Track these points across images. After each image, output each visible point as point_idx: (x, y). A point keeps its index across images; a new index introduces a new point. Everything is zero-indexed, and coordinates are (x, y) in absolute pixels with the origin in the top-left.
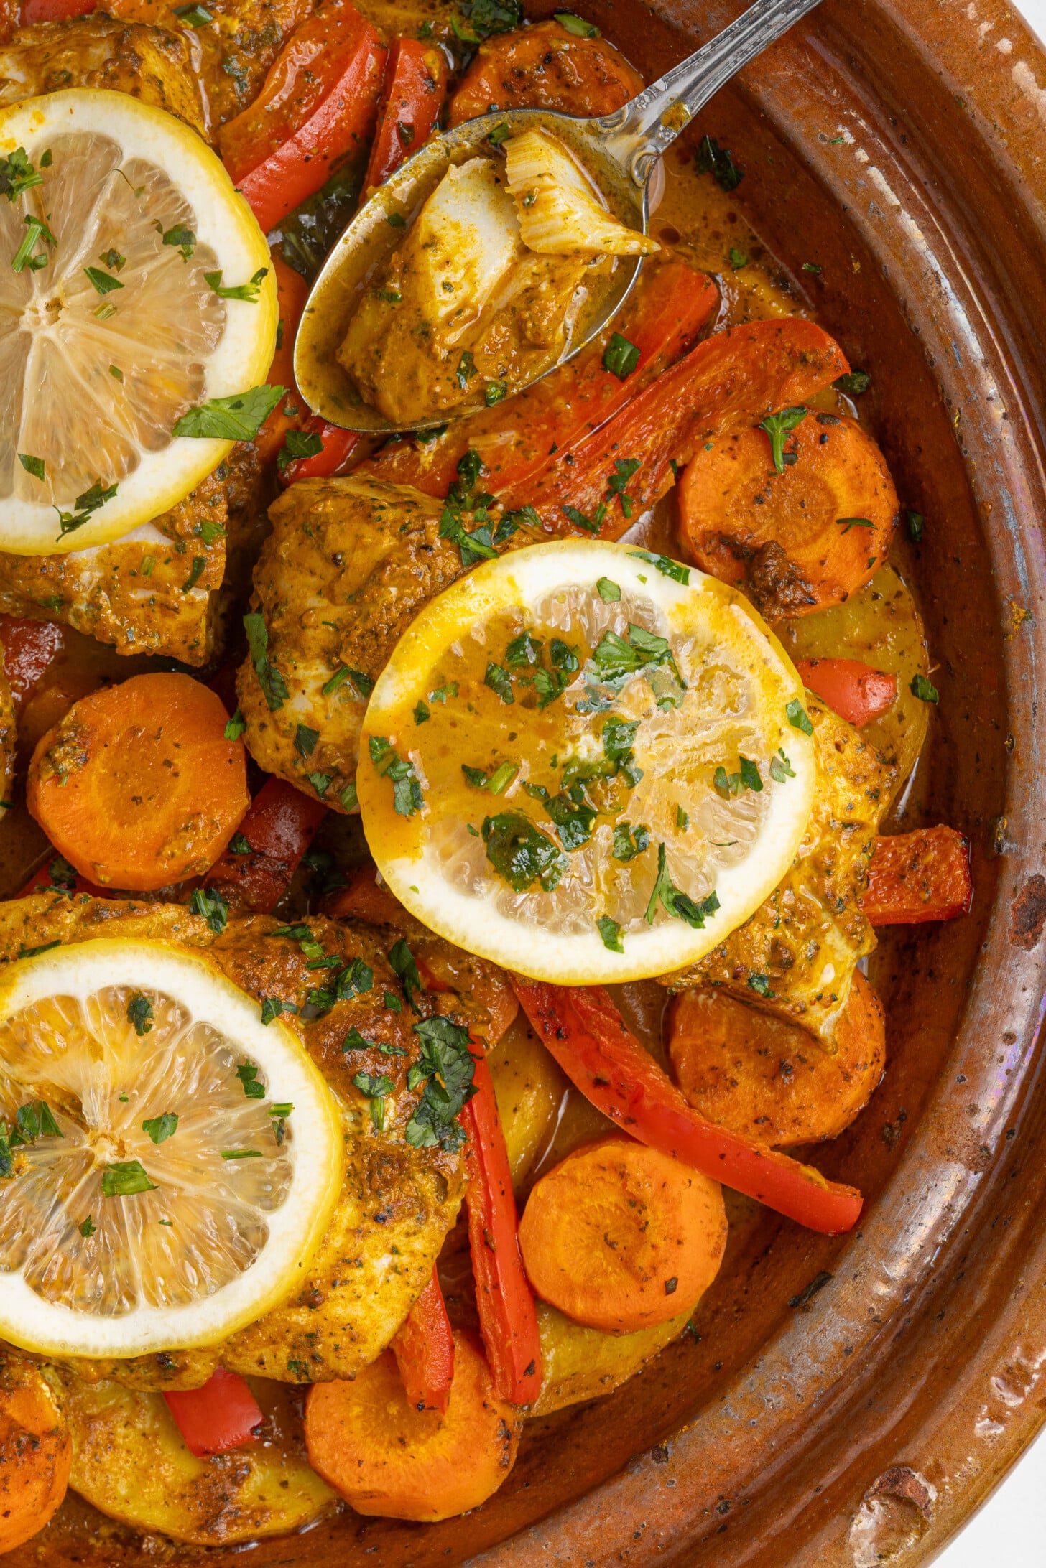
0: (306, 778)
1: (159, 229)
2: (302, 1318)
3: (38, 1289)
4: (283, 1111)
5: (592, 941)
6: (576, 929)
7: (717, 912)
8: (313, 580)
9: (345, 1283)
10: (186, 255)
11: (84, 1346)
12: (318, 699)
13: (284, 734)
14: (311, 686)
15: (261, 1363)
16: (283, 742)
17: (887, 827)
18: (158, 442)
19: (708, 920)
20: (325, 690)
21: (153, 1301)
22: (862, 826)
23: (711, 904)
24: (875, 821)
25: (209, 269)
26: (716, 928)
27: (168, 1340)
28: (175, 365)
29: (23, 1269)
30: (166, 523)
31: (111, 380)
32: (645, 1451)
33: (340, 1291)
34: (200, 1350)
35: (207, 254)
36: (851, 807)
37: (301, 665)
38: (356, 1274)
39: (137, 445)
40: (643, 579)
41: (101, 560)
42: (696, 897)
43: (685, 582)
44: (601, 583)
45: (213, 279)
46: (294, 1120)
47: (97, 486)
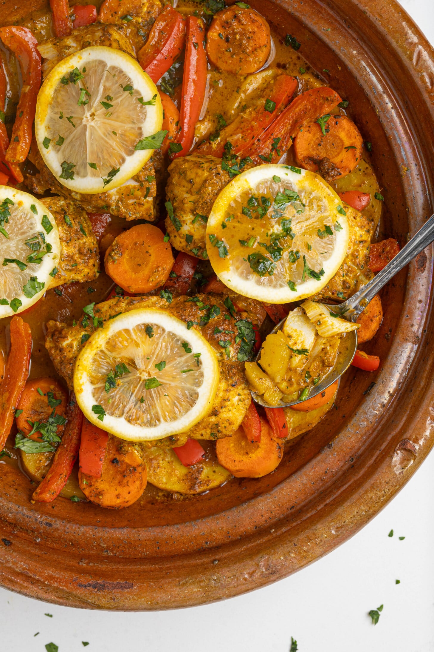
0: (191, 251)
1: (122, 87)
2: (213, 419)
3: (129, 421)
4: (198, 356)
5: (287, 289)
6: (281, 286)
7: (324, 275)
8: (184, 189)
9: (225, 407)
10: (131, 93)
11: (146, 437)
12: (191, 226)
13: (182, 238)
14: (189, 222)
15: (202, 435)
16: (182, 240)
17: (373, 241)
18: (130, 153)
19: (322, 278)
20: (193, 222)
21: (166, 420)
22: (365, 241)
23: (322, 272)
24: (369, 239)
25: (139, 97)
26: (324, 280)
27: (172, 432)
28: (132, 128)
29: (124, 416)
30: (136, 178)
31: (113, 136)
32: (325, 446)
33: (224, 409)
34: (182, 434)
35: (138, 92)
36: (361, 236)
37: (184, 216)
38: (228, 403)
39: (124, 155)
40: (287, 174)
41: (118, 192)
42: (317, 271)
43: (300, 173)
44: (274, 177)
45: (141, 100)
46: (202, 358)
47: (114, 169)
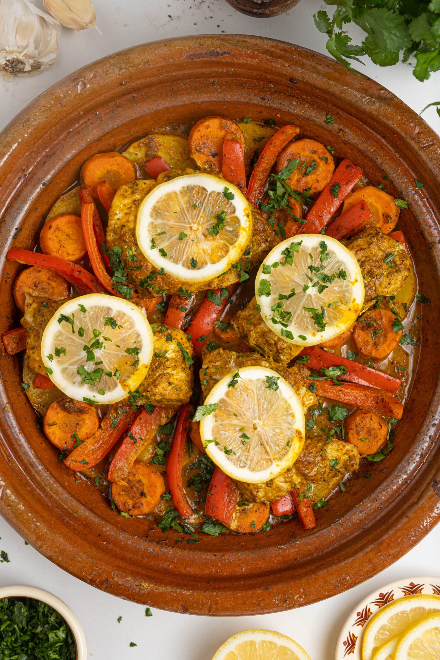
0: (167, 329)
1: (234, 453)
2: (137, 197)
3: (204, 189)
4: (153, 247)
5: (86, 306)
6: (92, 308)
7: (58, 319)
8: (176, 377)
9: (128, 208)
10: (225, 448)
11: (190, 177)
12: (168, 349)
13: (175, 339)
14: (170, 352)
15: (145, 183)
16: (175, 337)
18: (222, 401)
19: (60, 317)
20: (166, 352)
21: (175, 193)
22: (30, 349)
23: (60, 321)
24: (27, 351)
25: (218, 446)
26: (57, 315)
27: (169, 183)
28: (222, 421)
29: (208, 193)
30: (217, 381)
31: (236, 413)
32: (48, 184)
33: (129, 206)
34: (161, 183)
35: (221, 450)
36: (34, 353)
37: (175, 356)
38: (126, 211)
39: (227, 399)
40: (94, 397)
41: (230, 369)
42: (64, 321)
43: (84, 398)
44: (103, 394)
45: (217, 444)
46: (150, 244)
47: (233, 387)
